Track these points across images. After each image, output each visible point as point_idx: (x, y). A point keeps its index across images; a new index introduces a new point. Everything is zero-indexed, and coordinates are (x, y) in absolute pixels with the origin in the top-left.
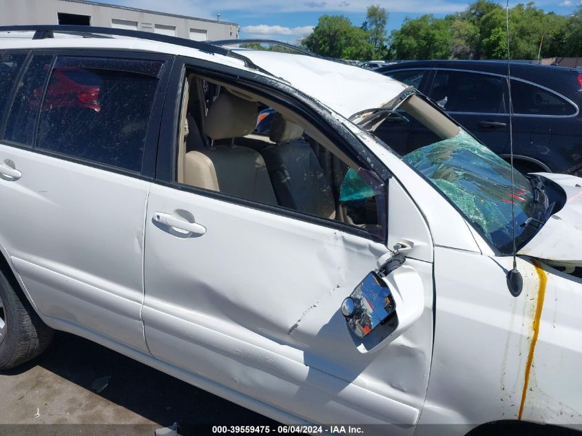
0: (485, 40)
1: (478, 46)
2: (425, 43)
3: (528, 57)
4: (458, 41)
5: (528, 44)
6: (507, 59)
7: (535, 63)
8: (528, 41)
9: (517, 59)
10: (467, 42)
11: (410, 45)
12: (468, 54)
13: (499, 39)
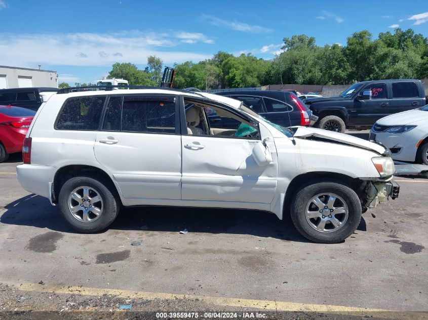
0: (227, 77)
1: (223, 80)
2: (189, 80)
3: (253, 86)
4: (211, 78)
5: (251, 78)
6: (241, 87)
7: (258, 89)
8: (252, 77)
9: (247, 87)
10: (216, 78)
11: (180, 81)
12: (218, 86)
13: (235, 75)
